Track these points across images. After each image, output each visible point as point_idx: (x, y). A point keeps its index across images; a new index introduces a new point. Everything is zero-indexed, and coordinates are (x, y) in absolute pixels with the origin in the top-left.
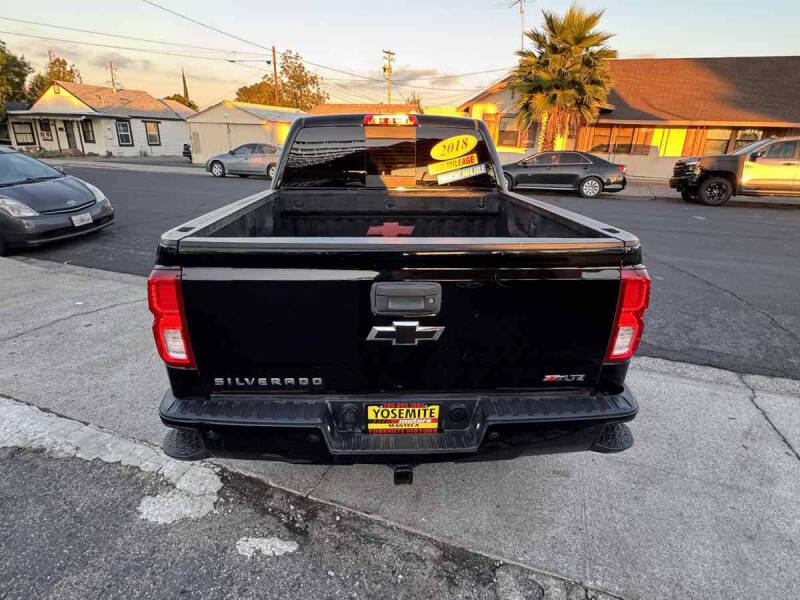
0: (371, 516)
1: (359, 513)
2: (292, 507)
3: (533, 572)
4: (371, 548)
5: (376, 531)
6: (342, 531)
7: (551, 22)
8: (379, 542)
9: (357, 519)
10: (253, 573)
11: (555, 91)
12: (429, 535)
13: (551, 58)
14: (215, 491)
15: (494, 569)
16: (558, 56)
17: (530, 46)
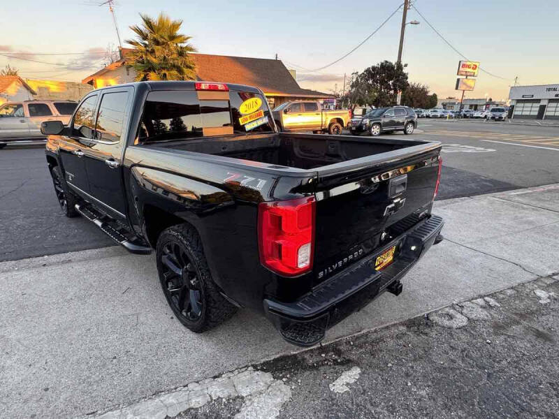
0: (362, 332)
1: (356, 335)
2: (323, 355)
3: (438, 311)
4: (382, 345)
5: (374, 336)
6: (361, 347)
7: (148, 23)
8: (381, 340)
9: (358, 338)
10: (363, 394)
11: (164, 72)
12: (393, 323)
13: (157, 48)
14: (272, 379)
15: (428, 318)
16: (159, 47)
17: (136, 37)
